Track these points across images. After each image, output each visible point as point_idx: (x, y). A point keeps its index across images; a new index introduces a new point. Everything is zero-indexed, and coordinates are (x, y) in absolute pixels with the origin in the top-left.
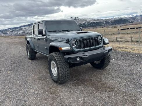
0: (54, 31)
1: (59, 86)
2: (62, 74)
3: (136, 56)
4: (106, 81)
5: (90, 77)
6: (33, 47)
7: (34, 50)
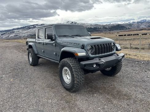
0: (64, 36)
1: (73, 95)
2: (77, 81)
3: (142, 63)
4: (121, 89)
5: (102, 84)
6: (36, 52)
7: (38, 55)
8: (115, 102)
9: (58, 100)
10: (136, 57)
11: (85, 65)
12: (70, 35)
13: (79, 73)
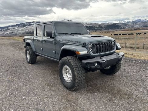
0: (64, 34)
1: (74, 93)
2: (78, 80)
3: (139, 62)
4: (121, 88)
5: (102, 83)
7: (36, 53)
8: (116, 101)
9: (59, 99)
10: (132, 57)
11: (87, 64)
12: (70, 33)
13: (80, 71)
